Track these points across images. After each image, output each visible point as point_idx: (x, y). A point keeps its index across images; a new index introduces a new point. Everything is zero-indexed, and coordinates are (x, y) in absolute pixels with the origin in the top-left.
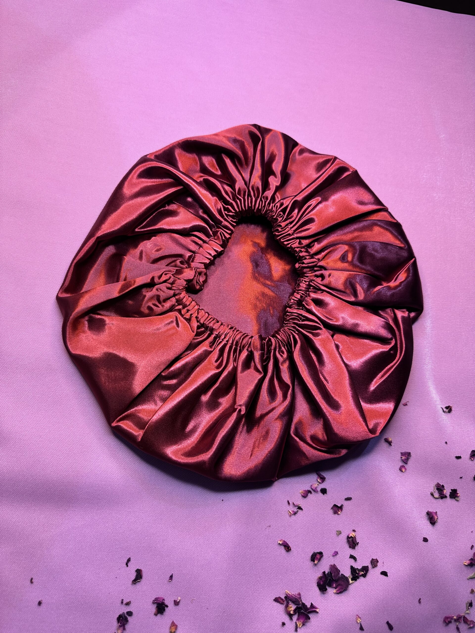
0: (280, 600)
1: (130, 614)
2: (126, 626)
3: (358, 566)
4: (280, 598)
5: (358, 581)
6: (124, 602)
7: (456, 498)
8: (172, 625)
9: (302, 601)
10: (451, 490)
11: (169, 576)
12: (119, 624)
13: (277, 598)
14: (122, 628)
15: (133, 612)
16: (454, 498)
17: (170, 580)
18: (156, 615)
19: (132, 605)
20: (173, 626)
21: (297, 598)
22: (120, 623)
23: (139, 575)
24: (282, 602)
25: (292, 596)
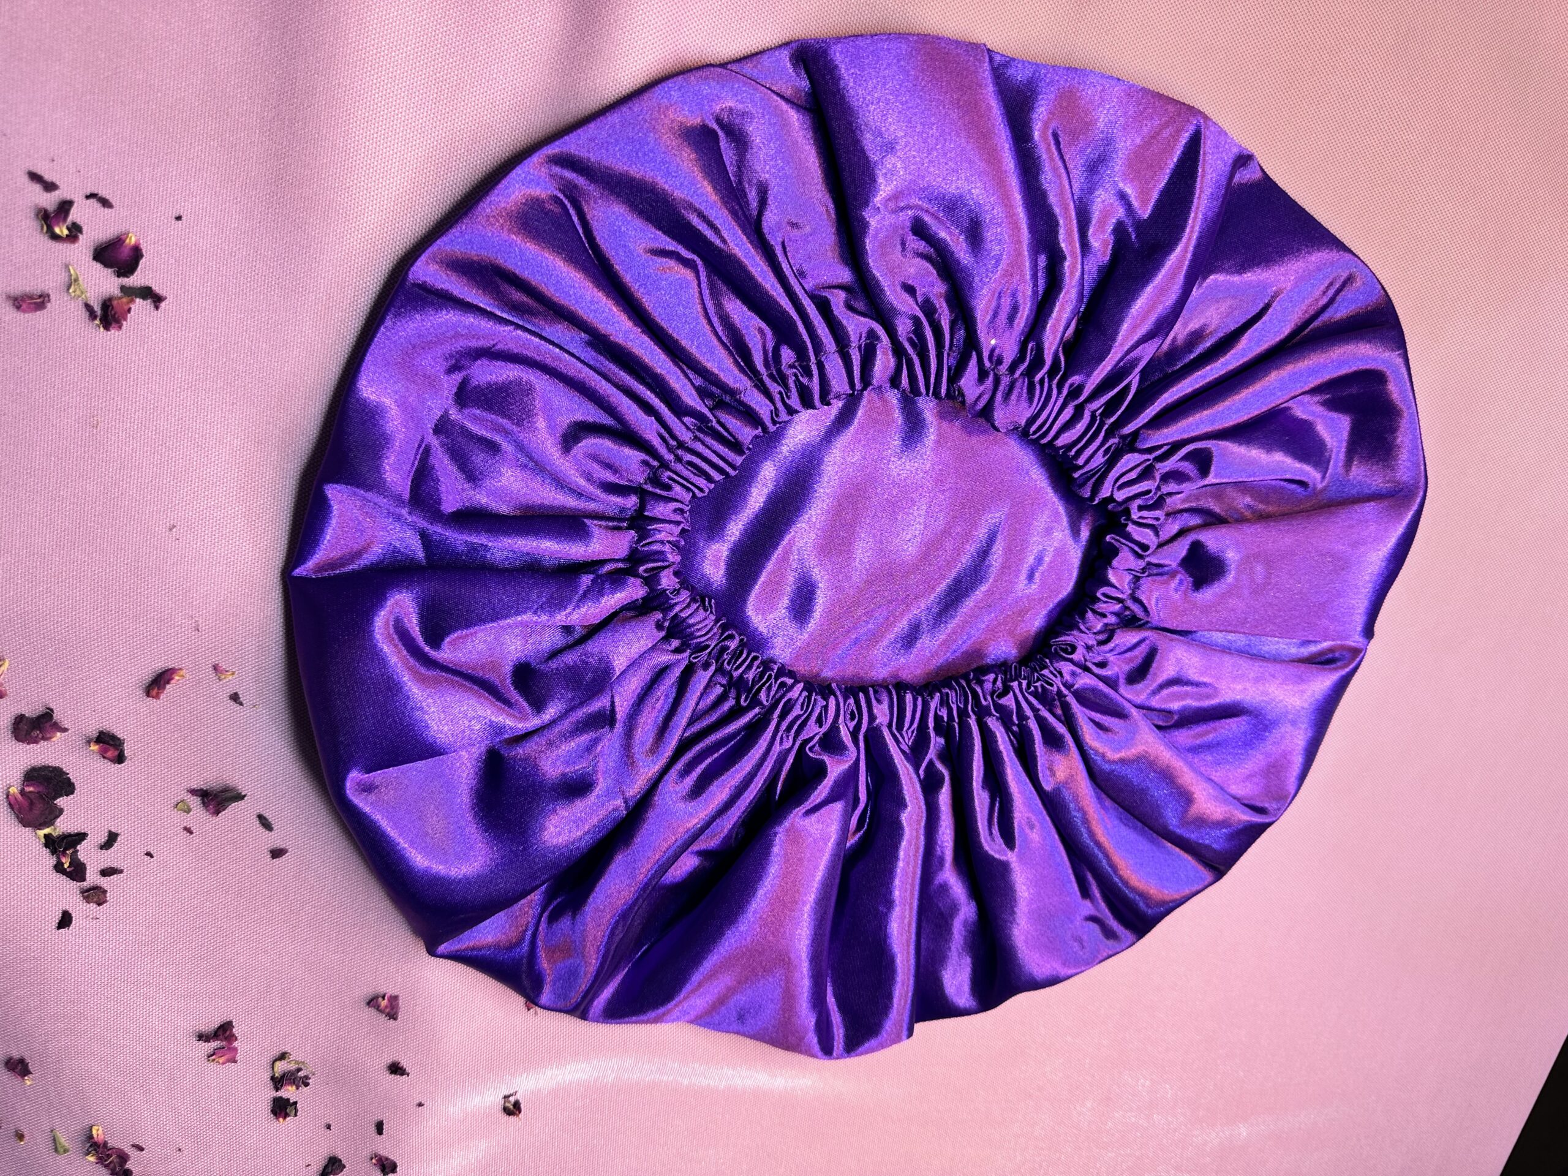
5: (46, 852)
7: (273, 1112)
10: (295, 1104)
16: (274, 1109)
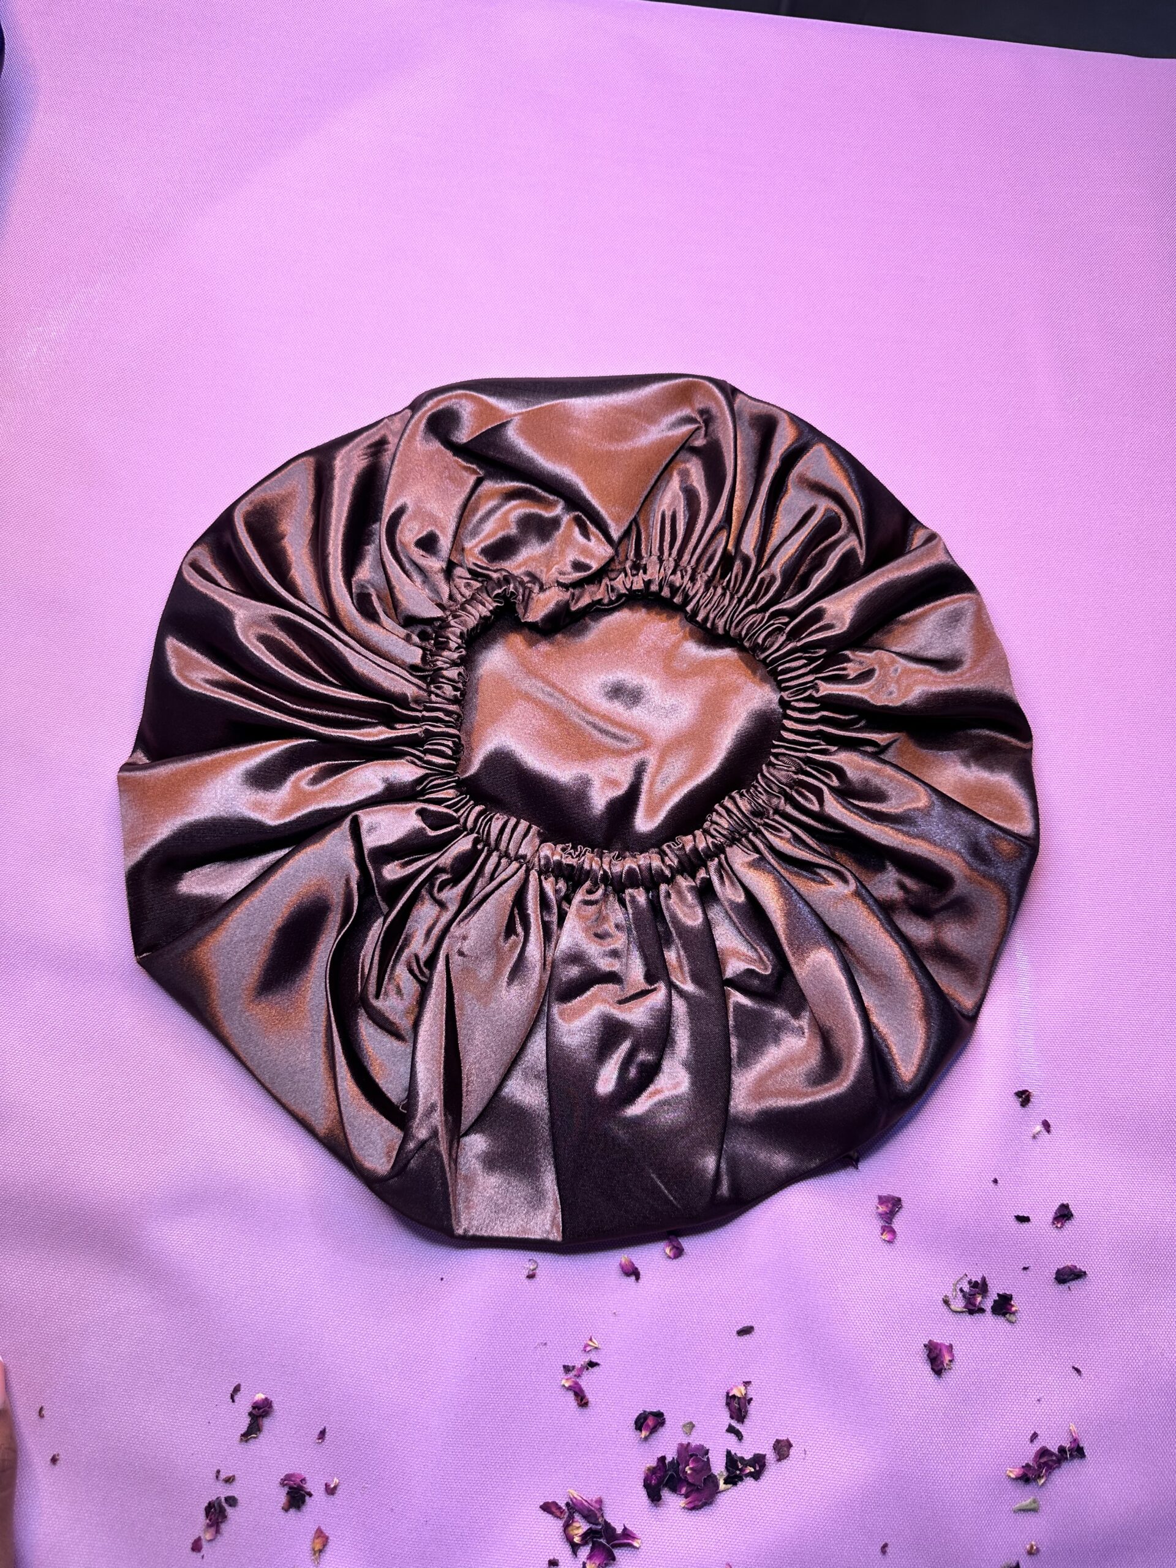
0: (554, 1509)
1: (232, 1501)
2: (223, 1526)
3: (745, 1451)
4: (555, 1504)
5: (740, 1485)
6: (223, 1476)
7: (1008, 1316)
8: (317, 1535)
9: (603, 1517)
10: (998, 1295)
11: (319, 1431)
12: (208, 1521)
13: (548, 1503)
14: (213, 1529)
15: (239, 1499)
16: (1004, 1315)
17: (319, 1439)
18: (286, 1509)
19: (237, 1484)
20: (319, 1537)
21: (593, 1509)
22: (210, 1520)
23: (255, 1424)
24: (558, 1514)
25: (582, 1504)
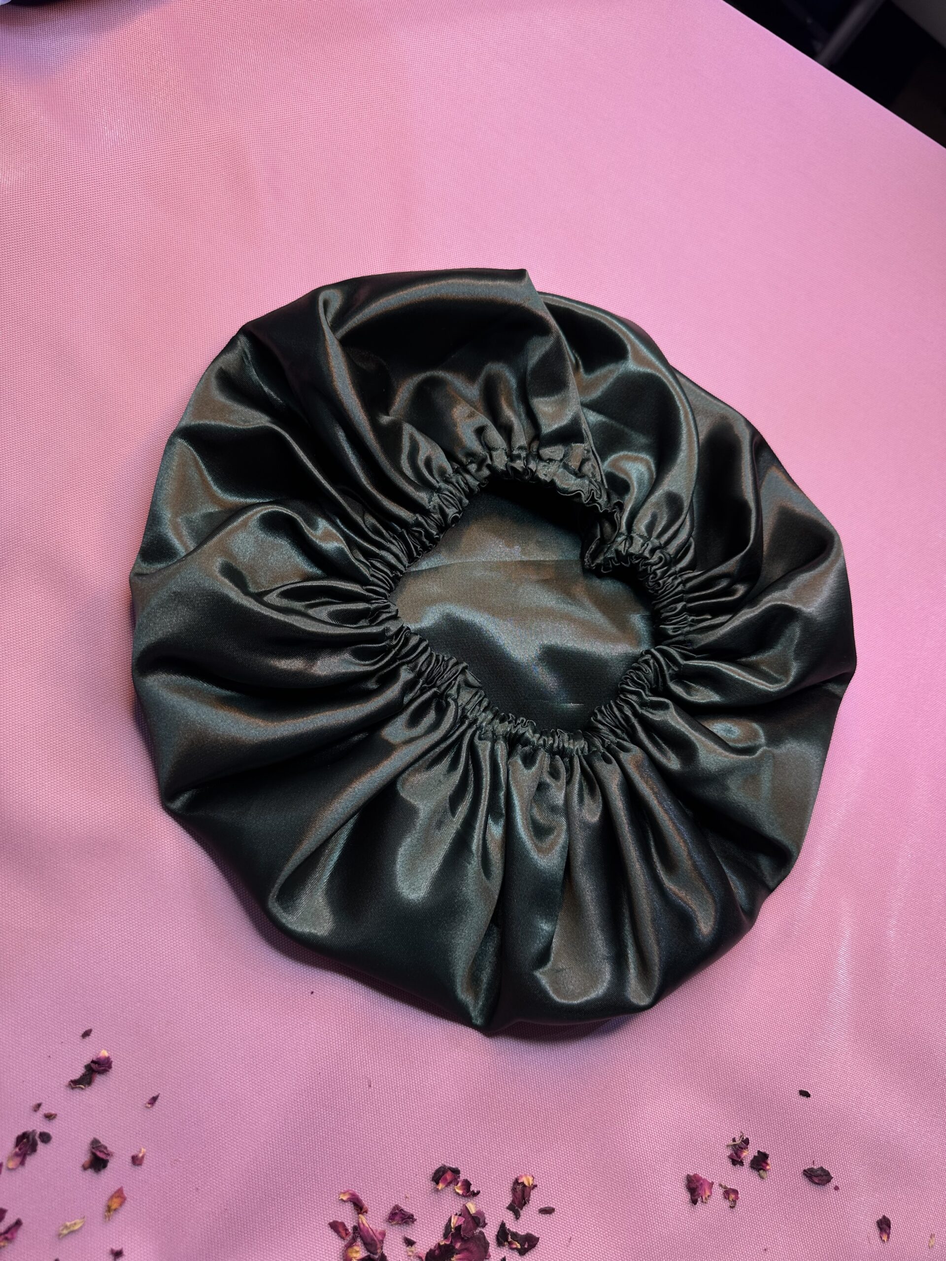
0: (341, 1229)
1: (46, 1138)
2: (29, 1159)
3: (518, 1228)
4: (343, 1224)
6: (44, 1110)
8: (117, 1195)
9: (382, 1249)
11: (151, 1097)
12: (17, 1150)
13: (337, 1222)
14: (18, 1160)
15: (53, 1137)
17: (149, 1103)
18: (86, 1168)
19: (56, 1122)
21: (376, 1239)
22: (20, 1149)
23: (87, 1077)
24: (344, 1235)
25: (368, 1231)
